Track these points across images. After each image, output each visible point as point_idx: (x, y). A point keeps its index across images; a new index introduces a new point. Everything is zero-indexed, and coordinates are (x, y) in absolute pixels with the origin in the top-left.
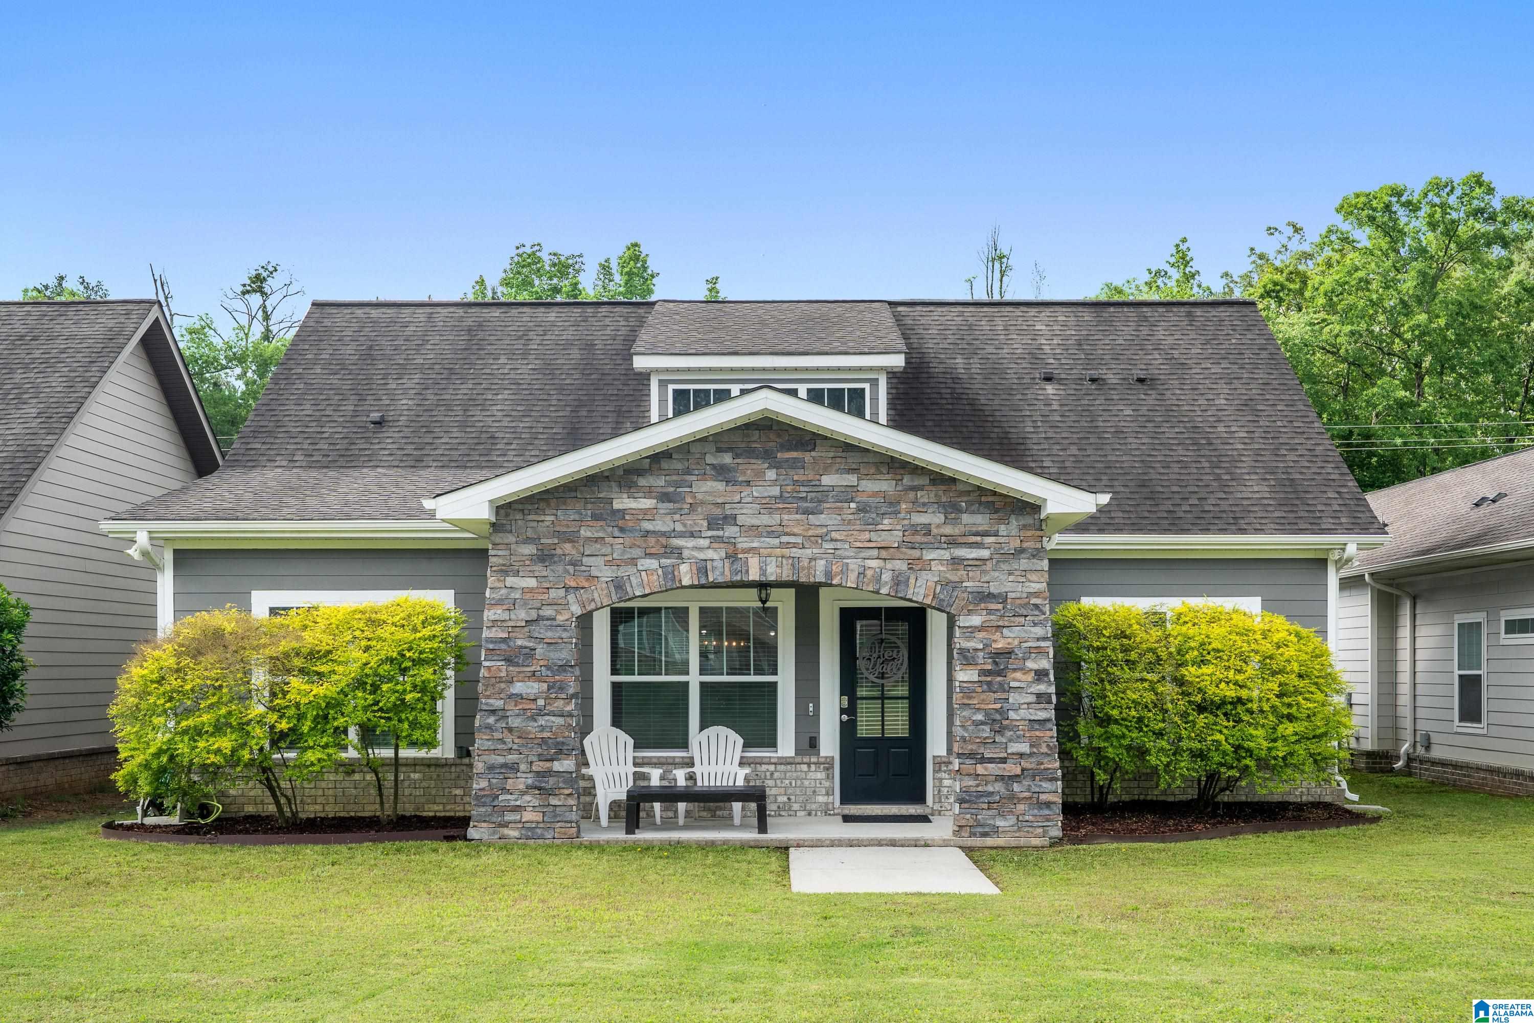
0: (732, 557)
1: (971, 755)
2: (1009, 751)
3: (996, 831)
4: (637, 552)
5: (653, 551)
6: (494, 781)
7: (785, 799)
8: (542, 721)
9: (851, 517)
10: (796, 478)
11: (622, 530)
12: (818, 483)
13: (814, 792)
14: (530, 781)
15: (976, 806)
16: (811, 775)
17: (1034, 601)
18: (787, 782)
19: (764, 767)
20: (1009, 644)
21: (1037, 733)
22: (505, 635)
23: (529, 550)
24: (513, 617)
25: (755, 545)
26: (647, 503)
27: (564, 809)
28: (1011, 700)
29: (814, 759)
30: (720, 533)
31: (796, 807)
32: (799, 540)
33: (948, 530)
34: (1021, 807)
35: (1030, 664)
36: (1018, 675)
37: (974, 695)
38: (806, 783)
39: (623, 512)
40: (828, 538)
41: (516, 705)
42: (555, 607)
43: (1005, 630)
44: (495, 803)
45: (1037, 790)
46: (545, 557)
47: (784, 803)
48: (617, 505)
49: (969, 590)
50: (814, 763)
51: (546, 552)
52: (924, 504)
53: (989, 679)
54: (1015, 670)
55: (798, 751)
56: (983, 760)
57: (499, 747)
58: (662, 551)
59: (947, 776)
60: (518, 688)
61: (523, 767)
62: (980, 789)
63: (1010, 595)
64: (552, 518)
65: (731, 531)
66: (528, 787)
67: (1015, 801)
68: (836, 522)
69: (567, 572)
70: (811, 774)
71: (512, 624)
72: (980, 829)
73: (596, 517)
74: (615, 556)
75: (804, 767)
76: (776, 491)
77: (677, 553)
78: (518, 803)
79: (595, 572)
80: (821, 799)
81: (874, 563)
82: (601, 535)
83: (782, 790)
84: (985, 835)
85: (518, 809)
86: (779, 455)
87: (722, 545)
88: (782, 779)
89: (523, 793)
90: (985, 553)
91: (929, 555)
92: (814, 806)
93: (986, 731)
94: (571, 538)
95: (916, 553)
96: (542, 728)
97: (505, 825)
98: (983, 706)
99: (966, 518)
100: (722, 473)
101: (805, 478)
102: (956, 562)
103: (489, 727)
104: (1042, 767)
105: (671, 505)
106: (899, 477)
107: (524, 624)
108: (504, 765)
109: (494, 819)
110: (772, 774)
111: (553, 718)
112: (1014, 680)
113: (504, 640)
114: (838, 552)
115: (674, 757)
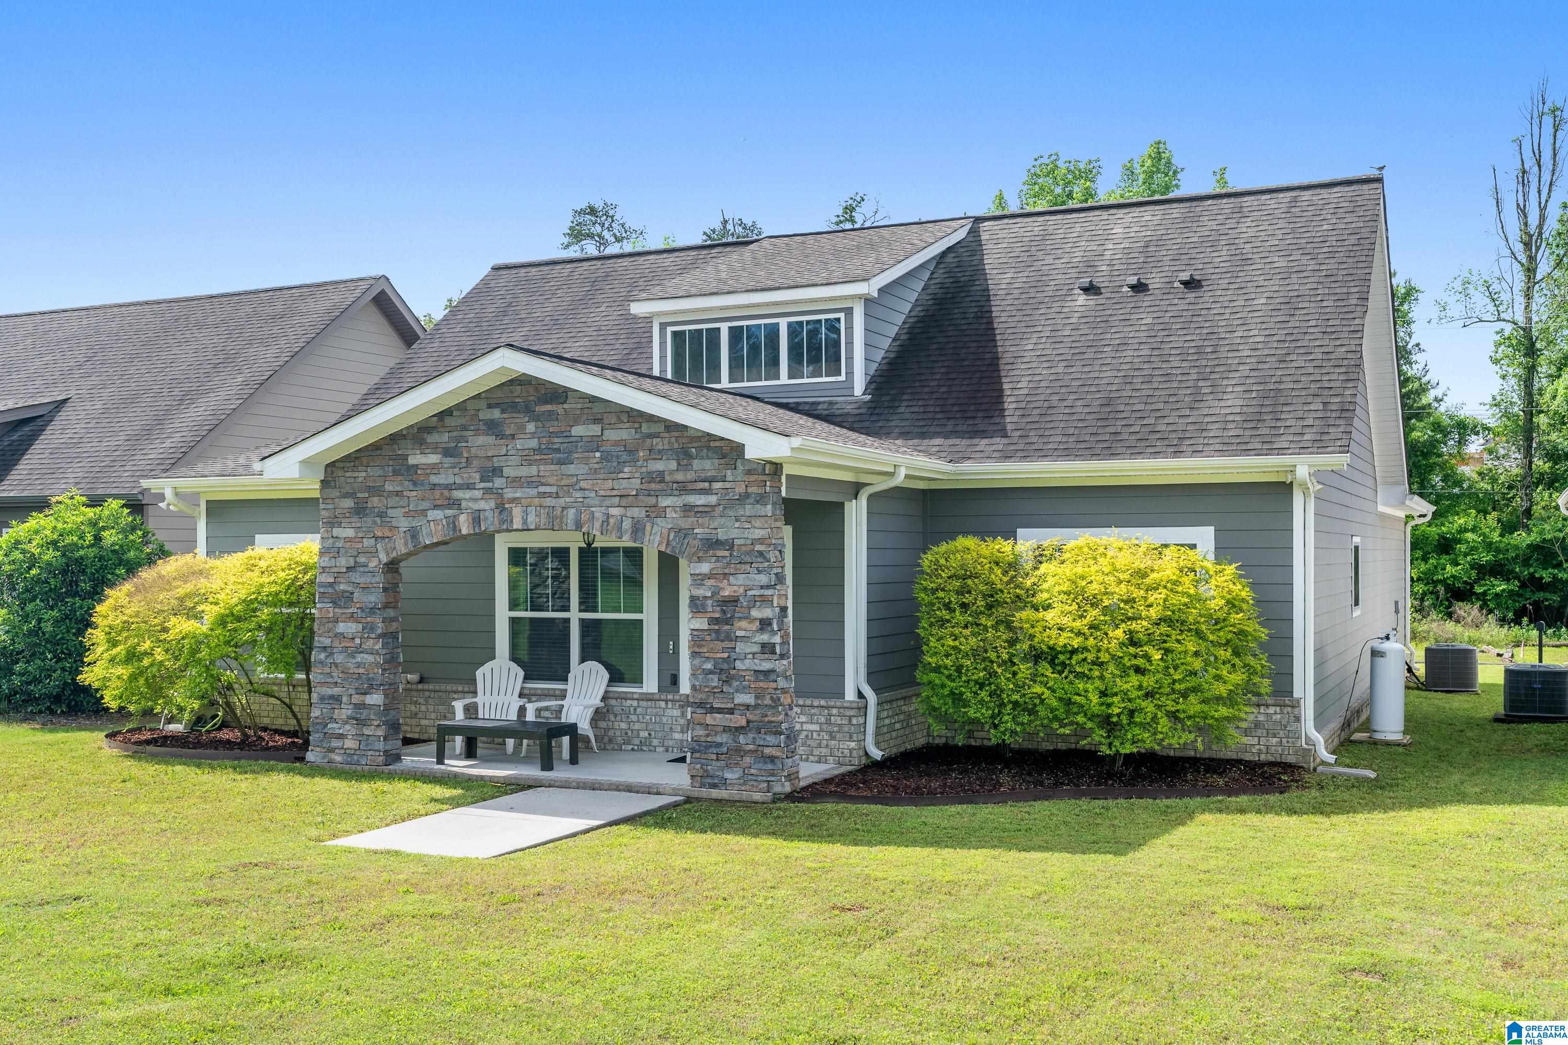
0: (501, 508)
1: (701, 705)
2: (736, 702)
3: (724, 783)
4: (424, 505)
5: (439, 502)
6: (324, 710)
7: (646, 734)
8: (359, 658)
9: (596, 466)
10: (551, 430)
11: (415, 484)
12: (568, 434)
13: (671, 728)
14: (349, 712)
15: (706, 757)
16: (669, 712)
17: (758, 547)
18: (648, 717)
19: (629, 702)
20: (735, 592)
21: (762, 684)
22: (332, 580)
23: (348, 503)
24: (338, 564)
25: (518, 495)
26: (433, 459)
27: (373, 738)
28: (737, 650)
29: (670, 697)
30: (490, 485)
31: (655, 742)
32: (553, 489)
33: (680, 477)
34: (748, 760)
35: (755, 613)
36: (744, 624)
37: (704, 643)
38: (664, 719)
39: (416, 466)
40: (577, 487)
41: (340, 643)
42: (368, 555)
43: (731, 578)
44: (325, 731)
45: (762, 743)
46: (360, 510)
47: (646, 738)
48: (412, 461)
49: (699, 536)
50: (670, 700)
51: (360, 506)
52: (660, 452)
53: (716, 627)
54: (740, 618)
55: (661, 688)
56: (712, 710)
57: (328, 680)
58: (446, 502)
60: (342, 627)
61: (345, 699)
62: (709, 739)
63: (737, 542)
64: (364, 474)
65: (499, 482)
66: (349, 718)
67: (742, 754)
68: (584, 472)
69: (375, 522)
70: (668, 711)
71: (335, 570)
72: (709, 780)
73: (396, 473)
74: (411, 508)
75: (663, 704)
76: (534, 443)
77: (455, 504)
78: (341, 732)
79: (394, 524)
80: (677, 736)
81: (614, 511)
82: (399, 489)
83: (644, 726)
84: (714, 786)
85: (341, 737)
86: (537, 408)
87: (492, 496)
88: (644, 715)
89: (346, 723)
90: (713, 499)
91: (665, 502)
92: (671, 743)
93: (714, 681)
94: (376, 491)
95: (652, 500)
96: (359, 665)
97: (332, 750)
98: (712, 655)
99: (696, 464)
100: (493, 427)
101: (557, 429)
102: (688, 509)
103: (321, 662)
104: (766, 719)
105: (452, 460)
106: (637, 425)
107: (345, 570)
108: (332, 697)
109: (325, 745)
110: (635, 710)
111: (366, 656)
112: (740, 629)
113: (331, 585)
114: (586, 501)
115: (555, 690)
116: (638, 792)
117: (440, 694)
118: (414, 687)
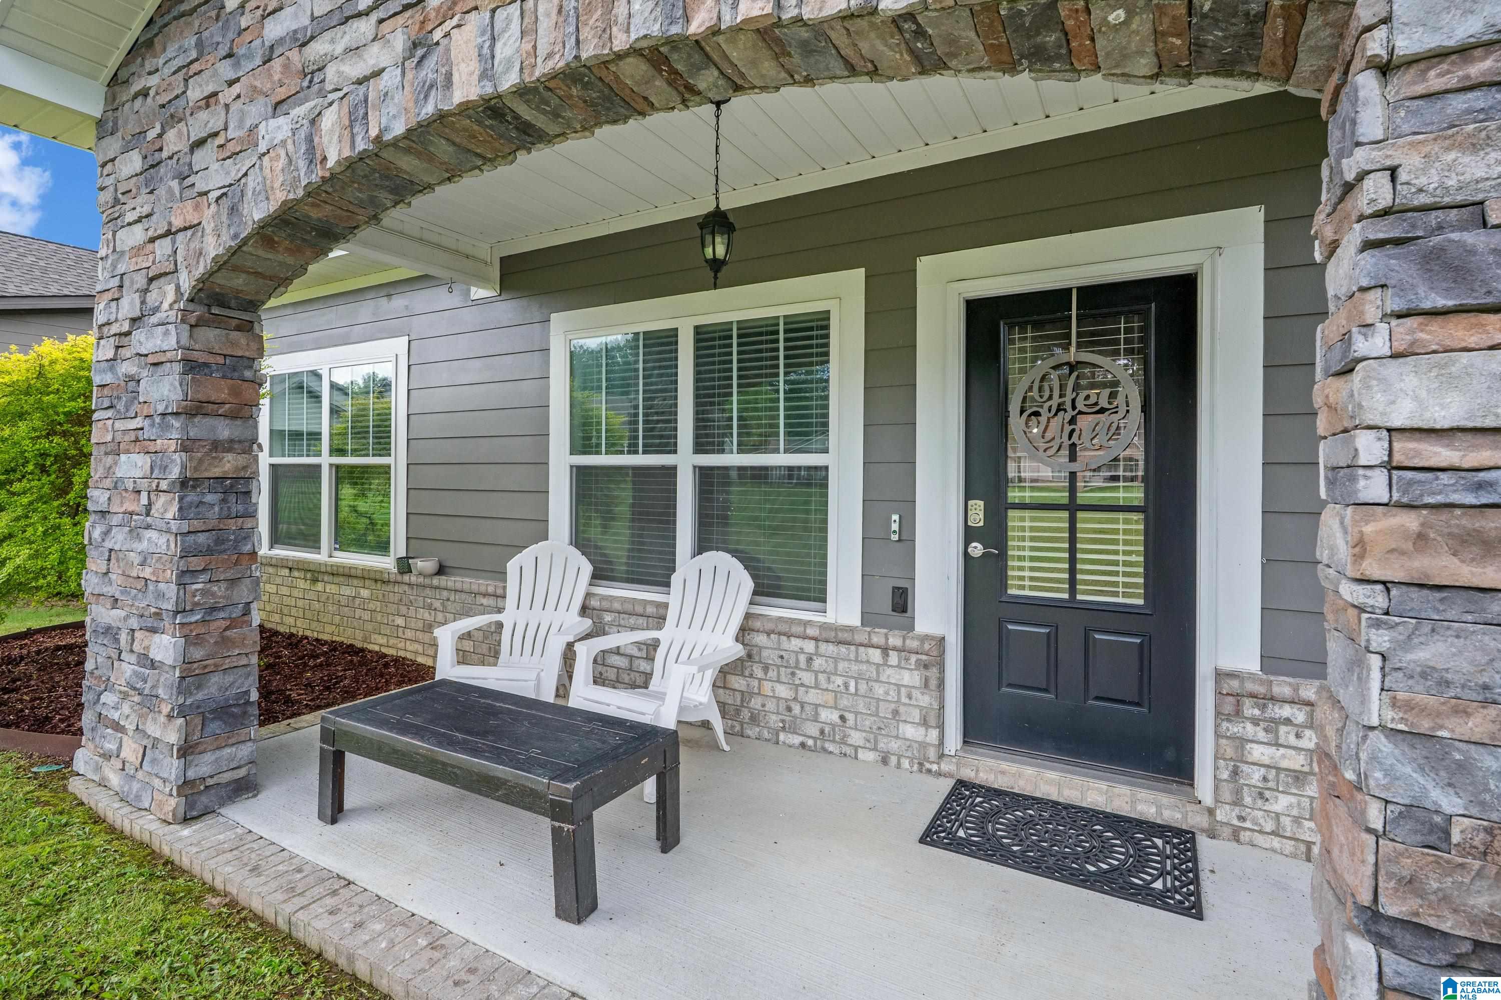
7: (834, 717)
13: (896, 713)
16: (890, 674)
18: (839, 681)
19: (796, 643)
29: (895, 640)
31: (856, 738)
38: (879, 690)
47: (833, 726)
50: (894, 649)
55: (868, 618)
59: (1262, 735)
70: (889, 671)
75: (875, 655)
80: (911, 732)
83: (830, 697)
88: (829, 675)
92: (894, 745)
110: (810, 660)
115: (645, 603)
117: (464, 596)
118: (427, 581)
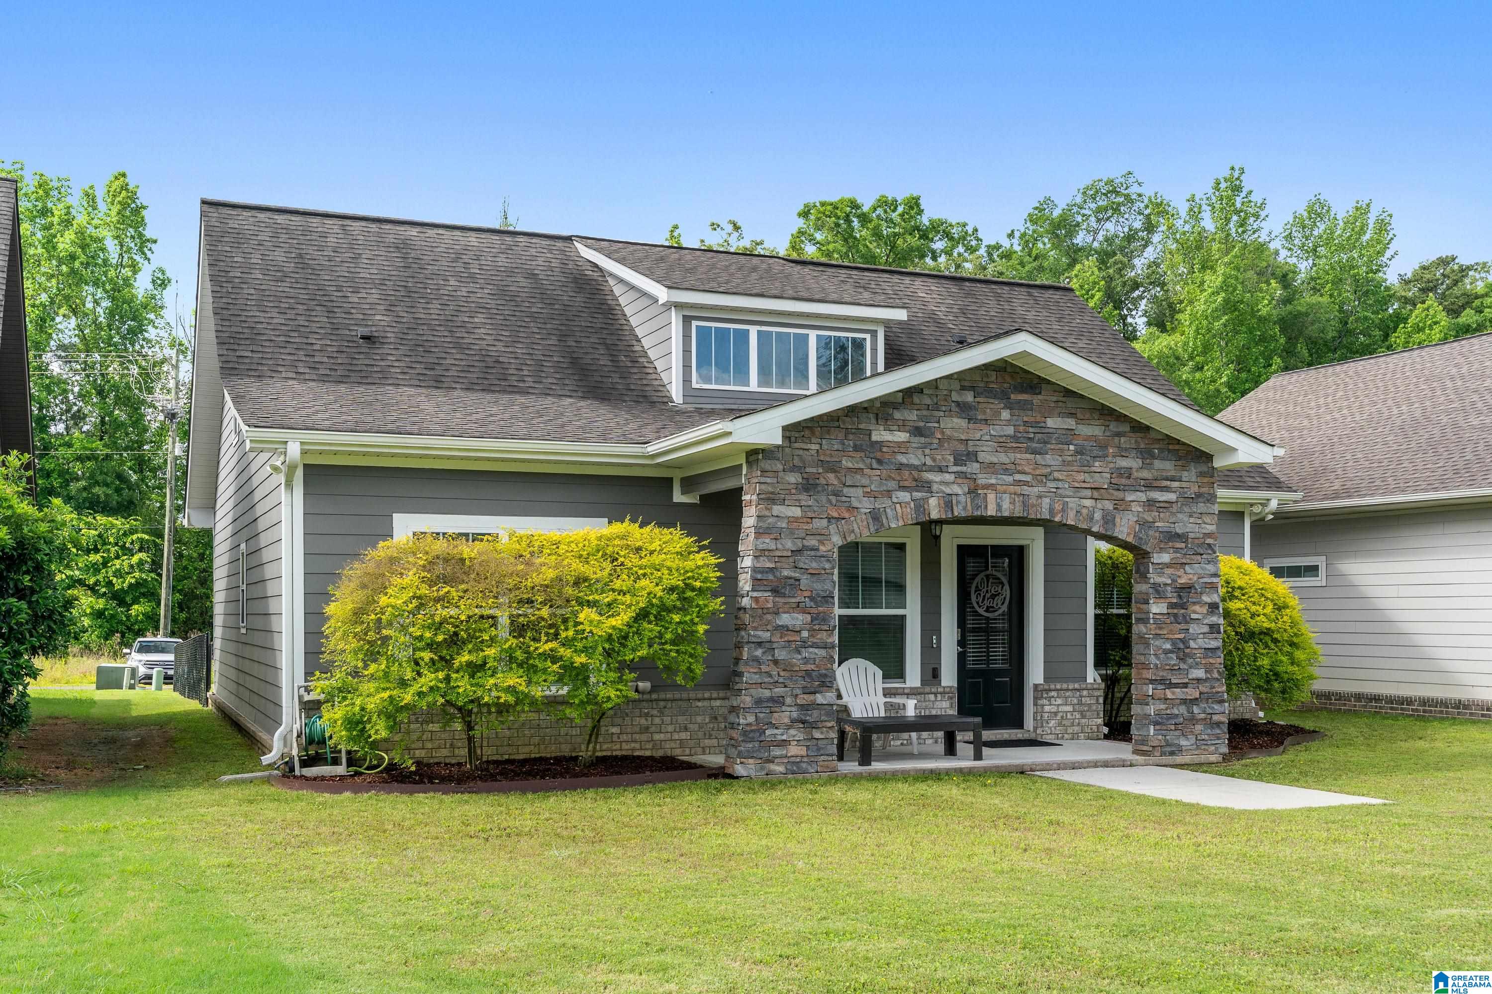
0: (973, 492)
1: (1162, 681)
2: (1190, 677)
3: (1179, 750)
4: (892, 485)
5: (906, 484)
6: (762, 715)
8: (805, 653)
9: (1070, 458)
10: (1025, 419)
11: (880, 462)
12: (1043, 425)
14: (795, 715)
15: (1165, 728)
17: (1209, 541)
20: (1190, 579)
21: (1211, 660)
22: (772, 565)
23: (793, 478)
24: (780, 546)
25: (993, 481)
26: (902, 436)
27: (825, 742)
28: (1191, 631)
30: (964, 469)
32: (1028, 478)
33: (1145, 474)
34: (1199, 727)
35: (1206, 599)
36: (1197, 608)
37: (1163, 626)
39: (880, 444)
40: (1051, 477)
41: (781, 637)
42: (818, 537)
43: (1187, 567)
44: (762, 738)
45: (1211, 711)
46: (809, 486)
48: (875, 437)
49: (1160, 530)
50: (941, 693)
51: (811, 482)
52: (1126, 449)
53: (1175, 611)
54: (1194, 603)
55: (923, 682)
56: (1171, 686)
57: (766, 680)
58: (914, 484)
60: (785, 619)
61: (788, 700)
62: (1168, 712)
63: (1191, 535)
64: (817, 447)
65: (973, 468)
66: (793, 721)
67: (1194, 722)
68: (1057, 463)
69: (830, 501)
71: (778, 553)
72: (1168, 749)
73: (856, 448)
74: (873, 487)
76: (1010, 430)
77: (926, 486)
78: (784, 737)
79: (855, 504)
81: (1088, 503)
82: (861, 466)
84: (1172, 753)
85: (784, 743)
86: (1012, 396)
87: (965, 481)
89: (789, 727)
90: (1172, 497)
91: (1130, 497)
93: (1173, 660)
94: (833, 468)
95: (1120, 495)
96: (806, 661)
97: (770, 761)
98: (1171, 636)
99: (1157, 464)
100: (964, 409)
101: (1032, 419)
102: (1151, 504)
103: (757, 660)
104: (1214, 690)
105: (922, 440)
106: (1107, 423)
107: (789, 554)
108: (772, 699)
109: (761, 755)
111: (816, 651)
112: (1195, 612)
113: (771, 570)
114: (1060, 491)
116: (1113, 766)
